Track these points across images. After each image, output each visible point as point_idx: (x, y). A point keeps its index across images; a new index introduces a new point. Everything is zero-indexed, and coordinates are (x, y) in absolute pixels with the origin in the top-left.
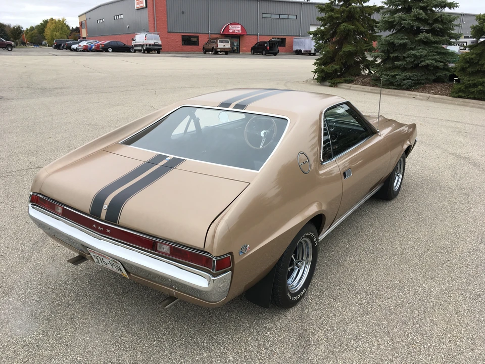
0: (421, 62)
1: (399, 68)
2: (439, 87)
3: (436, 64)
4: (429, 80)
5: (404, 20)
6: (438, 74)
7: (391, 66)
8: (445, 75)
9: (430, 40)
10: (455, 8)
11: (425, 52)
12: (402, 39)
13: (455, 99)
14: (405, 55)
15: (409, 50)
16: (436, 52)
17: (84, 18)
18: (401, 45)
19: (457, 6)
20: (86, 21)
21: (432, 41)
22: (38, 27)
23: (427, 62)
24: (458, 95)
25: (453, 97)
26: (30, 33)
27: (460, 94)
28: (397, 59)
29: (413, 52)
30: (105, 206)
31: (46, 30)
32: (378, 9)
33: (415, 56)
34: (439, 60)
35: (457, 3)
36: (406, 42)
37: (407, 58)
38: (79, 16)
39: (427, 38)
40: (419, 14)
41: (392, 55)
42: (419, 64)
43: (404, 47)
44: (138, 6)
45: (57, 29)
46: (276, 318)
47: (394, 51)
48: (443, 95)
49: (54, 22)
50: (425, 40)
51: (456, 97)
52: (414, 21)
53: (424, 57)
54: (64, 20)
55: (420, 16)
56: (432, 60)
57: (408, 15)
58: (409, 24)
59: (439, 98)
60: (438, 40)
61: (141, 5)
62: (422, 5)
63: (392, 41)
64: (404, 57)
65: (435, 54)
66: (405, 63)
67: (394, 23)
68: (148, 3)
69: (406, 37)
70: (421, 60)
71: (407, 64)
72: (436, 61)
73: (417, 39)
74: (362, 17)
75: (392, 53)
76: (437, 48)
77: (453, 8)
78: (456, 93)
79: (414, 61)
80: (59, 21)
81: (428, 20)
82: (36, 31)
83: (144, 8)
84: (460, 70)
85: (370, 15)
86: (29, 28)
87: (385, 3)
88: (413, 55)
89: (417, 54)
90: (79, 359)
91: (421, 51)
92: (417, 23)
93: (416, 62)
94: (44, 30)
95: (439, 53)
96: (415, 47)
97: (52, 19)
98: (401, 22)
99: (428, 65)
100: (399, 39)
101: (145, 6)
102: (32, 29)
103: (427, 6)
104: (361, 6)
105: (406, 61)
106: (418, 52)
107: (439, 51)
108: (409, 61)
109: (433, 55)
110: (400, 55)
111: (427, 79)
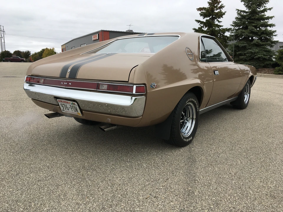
0: (255, 56)
1: (242, 60)
2: (267, 70)
3: (264, 57)
4: (261, 66)
5: (244, 33)
6: (265, 63)
7: (238, 59)
8: (270, 63)
9: (260, 43)
10: (273, 27)
11: (257, 50)
12: (243, 44)
13: (277, 75)
14: (246, 52)
15: (248, 49)
16: (263, 50)
17: (64, 47)
18: (243, 47)
19: (274, 26)
20: (65, 48)
21: (261, 44)
22: (39, 53)
23: (259, 55)
24: (278, 73)
25: (276, 74)
26: (34, 56)
27: (280, 72)
28: (241, 55)
29: (250, 50)
30: (69, 70)
31: (43, 54)
32: (228, 30)
33: (251, 53)
34: (266, 54)
35: (274, 24)
36: (245, 45)
37: (247, 54)
38: (62, 46)
39: (258, 43)
40: (252, 29)
41: (238, 53)
42: (254, 57)
43: (244, 48)
44: (94, 39)
45: (50, 53)
46: (173, 151)
47: (239, 51)
48: (270, 74)
49: (48, 50)
50: (257, 44)
51: (277, 74)
52: (250, 33)
53: (257, 53)
54: (53, 49)
55: (253, 31)
56: (262, 54)
57: (246, 30)
58: (247, 35)
59: (268, 75)
60: (264, 44)
61: (96, 38)
62: (254, 24)
63: (238, 45)
64: (245, 54)
65: (263, 51)
66: (246, 57)
67: (238, 35)
68: (99, 37)
69: (245, 43)
70: (255, 54)
71: (247, 57)
72: (264, 55)
73: (252, 43)
74: (219, 35)
75: (238, 52)
76: (264, 48)
77: (272, 27)
78: (277, 72)
79: (251, 55)
80: (51, 49)
81: (258, 33)
82: (38, 55)
83: (97, 40)
84: (279, 59)
85: (224, 33)
86: (34, 53)
87: (232, 25)
88: (250, 52)
89: (253, 51)
90: (48, 165)
91: (255, 50)
92: (251, 34)
93: (252, 56)
94: (42, 54)
95: (266, 51)
96: (251, 48)
97: (47, 49)
98: (242, 34)
99: (259, 58)
100: (241, 44)
101: (98, 39)
102: (36, 54)
103: (257, 25)
104: (218, 29)
105: (246, 56)
106: (253, 50)
107: (265, 49)
108: (248, 55)
109: (262, 52)
110: (242, 53)
111: (259, 66)
